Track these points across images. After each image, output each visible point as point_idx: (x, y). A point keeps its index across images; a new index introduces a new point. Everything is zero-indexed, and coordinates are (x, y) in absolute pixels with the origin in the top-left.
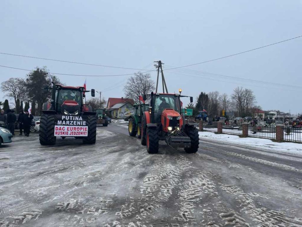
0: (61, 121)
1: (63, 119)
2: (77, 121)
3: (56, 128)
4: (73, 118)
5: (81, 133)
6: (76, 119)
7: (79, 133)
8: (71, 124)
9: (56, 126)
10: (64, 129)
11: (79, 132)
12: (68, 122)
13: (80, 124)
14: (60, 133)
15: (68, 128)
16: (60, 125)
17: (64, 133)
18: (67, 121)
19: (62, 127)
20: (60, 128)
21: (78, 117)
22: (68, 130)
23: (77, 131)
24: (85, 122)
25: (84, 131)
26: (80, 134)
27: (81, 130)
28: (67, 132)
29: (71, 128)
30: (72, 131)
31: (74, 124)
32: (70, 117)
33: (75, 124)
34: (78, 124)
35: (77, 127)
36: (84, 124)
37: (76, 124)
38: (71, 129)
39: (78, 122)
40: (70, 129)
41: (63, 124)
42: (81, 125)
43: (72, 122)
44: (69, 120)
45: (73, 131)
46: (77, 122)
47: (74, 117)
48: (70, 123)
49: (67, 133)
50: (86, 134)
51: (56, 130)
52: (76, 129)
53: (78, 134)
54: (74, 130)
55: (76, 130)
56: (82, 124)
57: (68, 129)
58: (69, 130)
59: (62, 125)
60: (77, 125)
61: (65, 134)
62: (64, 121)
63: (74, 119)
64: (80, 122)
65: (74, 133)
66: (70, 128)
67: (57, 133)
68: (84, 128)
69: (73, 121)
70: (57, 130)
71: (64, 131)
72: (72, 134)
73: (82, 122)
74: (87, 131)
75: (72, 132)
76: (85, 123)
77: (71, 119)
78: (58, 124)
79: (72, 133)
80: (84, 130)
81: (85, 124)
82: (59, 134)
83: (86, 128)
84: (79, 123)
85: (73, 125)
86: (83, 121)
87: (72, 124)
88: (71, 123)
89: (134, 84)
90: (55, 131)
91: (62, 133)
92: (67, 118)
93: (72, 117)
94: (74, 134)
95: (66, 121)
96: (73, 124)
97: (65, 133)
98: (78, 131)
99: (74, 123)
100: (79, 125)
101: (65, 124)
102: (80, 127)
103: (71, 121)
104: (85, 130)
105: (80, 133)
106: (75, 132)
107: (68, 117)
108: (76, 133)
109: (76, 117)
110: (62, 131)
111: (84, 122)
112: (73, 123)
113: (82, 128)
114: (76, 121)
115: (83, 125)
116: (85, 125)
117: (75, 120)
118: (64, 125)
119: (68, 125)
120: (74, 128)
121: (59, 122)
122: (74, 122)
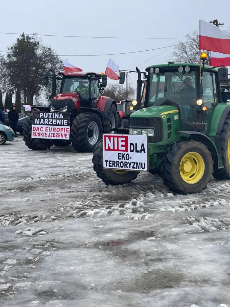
0: (39, 120)
1: (40, 117)
2: (57, 119)
3: (34, 127)
4: (52, 115)
5: (62, 135)
6: (56, 118)
7: (59, 135)
8: (50, 123)
9: (33, 126)
10: (41, 130)
11: (59, 134)
12: (46, 121)
13: (60, 124)
14: (38, 134)
15: (46, 128)
16: (38, 124)
17: (42, 134)
18: (45, 120)
19: (40, 126)
20: (38, 128)
21: (58, 114)
22: (46, 131)
23: (56, 132)
24: (67, 120)
25: (66, 133)
26: (60, 136)
27: (61, 132)
28: (45, 133)
29: (50, 128)
30: (50, 132)
31: (54, 124)
32: (49, 114)
33: (55, 123)
34: (58, 124)
35: (56, 127)
36: (65, 124)
37: (55, 124)
38: (50, 130)
39: (58, 120)
40: (48, 130)
41: (41, 123)
42: (61, 125)
43: (51, 120)
44: (48, 118)
45: (52, 132)
46: (56, 121)
47: (53, 114)
48: (48, 122)
49: (45, 135)
50: (67, 136)
51: (34, 130)
52: (56, 130)
53: (58, 136)
54: (53, 131)
55: (55, 131)
56: (62, 124)
57: (46, 129)
58: (47, 131)
59: (40, 124)
60: (56, 125)
61: (43, 136)
62: (42, 120)
63: (53, 117)
64: (60, 120)
65: (53, 134)
66: (48, 129)
67: (35, 134)
68: (65, 129)
69: (53, 119)
70: (35, 130)
71: (42, 132)
72: (51, 137)
73: (62, 120)
74: (68, 132)
75: (51, 133)
76: (66, 122)
77: (50, 117)
78: (36, 123)
79: (51, 135)
80: (65, 132)
81: (66, 123)
82: (36, 136)
83: (67, 129)
84: (59, 122)
85: (53, 125)
86: (64, 119)
87: (52, 124)
88: (50, 122)
89: (185, 55)
90: (32, 132)
91: (40, 134)
92: (46, 116)
93: (51, 114)
94: (54, 137)
95: (44, 119)
96: (53, 123)
97: (43, 134)
98: (58, 133)
99: (54, 122)
100: (59, 125)
101: (43, 123)
102: (60, 127)
103: (50, 120)
104: (67, 132)
105: (61, 135)
106: (54, 134)
107: (47, 114)
108: (56, 135)
109: (56, 114)
110: (40, 132)
111: (66, 121)
112: (52, 122)
113: (63, 128)
114: (56, 120)
115: (64, 125)
116: (67, 124)
117: (54, 119)
118: (42, 124)
119: (46, 125)
120: (54, 128)
121: (37, 121)
122: (54, 120)
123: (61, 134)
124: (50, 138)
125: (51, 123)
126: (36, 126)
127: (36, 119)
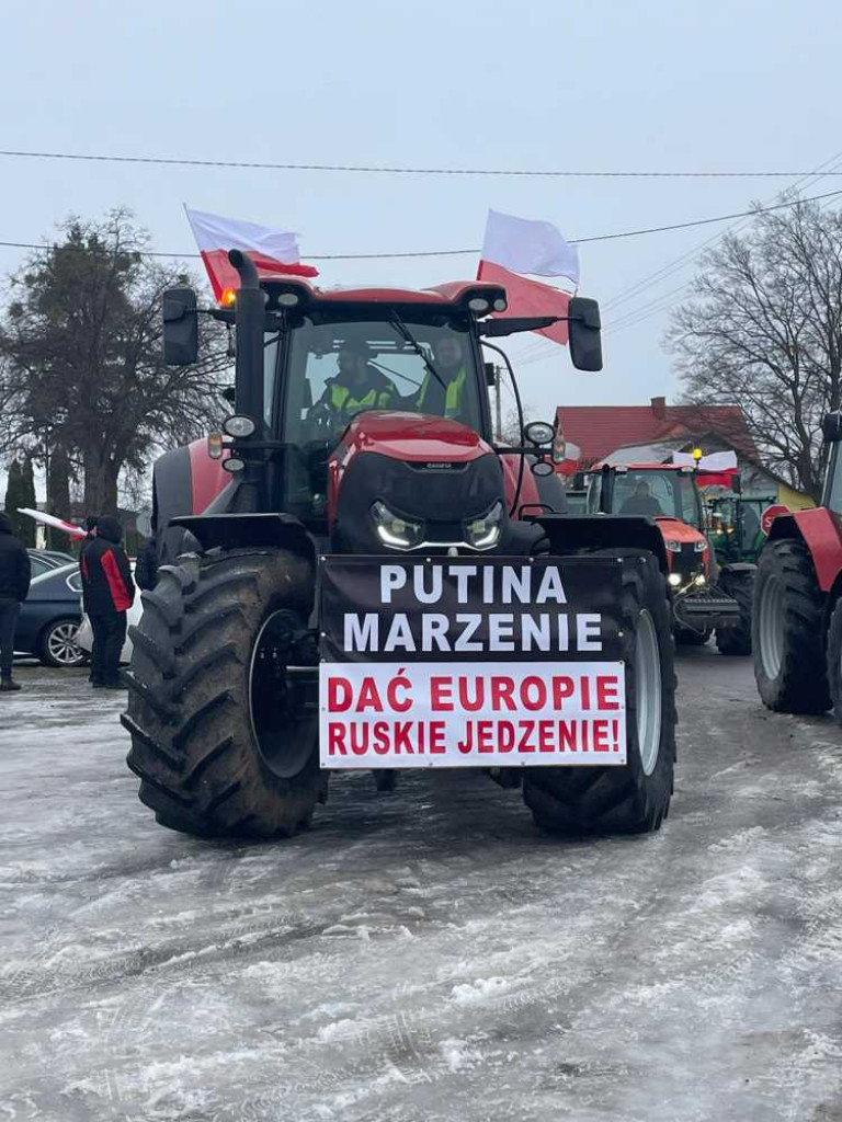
0: (372, 620)
1: (386, 598)
2: (516, 607)
3: (333, 683)
4: (475, 585)
5: (567, 735)
6: (507, 599)
7: (543, 735)
8: (462, 645)
9: (328, 670)
10: (400, 700)
11: (544, 724)
12: (435, 625)
13: (545, 646)
14: (372, 739)
15: (435, 681)
16: (369, 656)
17: (402, 736)
18: (427, 619)
19: (383, 673)
20: (370, 683)
21: (526, 570)
22: (437, 707)
23: (523, 714)
24: (597, 618)
25: (595, 713)
26: (554, 741)
27: (558, 706)
28: (434, 725)
29: (463, 681)
30: (476, 717)
31: (495, 646)
32: (453, 570)
33: (503, 639)
34: (526, 647)
35: (518, 671)
36: (583, 646)
37: (510, 647)
38: (472, 698)
39: (526, 619)
40: (455, 699)
41: (389, 648)
42: (554, 655)
43: (474, 621)
44: (447, 606)
45: (486, 712)
46: (517, 626)
47: (489, 571)
48: (452, 636)
49: (434, 737)
50: (609, 741)
51: (333, 707)
52: (516, 696)
53: (534, 740)
54: (496, 706)
55: (512, 706)
56: (563, 646)
57: (436, 693)
58: (449, 707)
59: (381, 657)
60: (517, 656)
61: (414, 743)
62: (400, 620)
63: (488, 598)
64: (545, 618)
65: (494, 730)
66: (454, 687)
67: (347, 741)
68: (584, 680)
69: (486, 611)
70: (345, 706)
71: (403, 717)
72: (482, 749)
73: (563, 619)
74: (614, 706)
75: (482, 725)
76: (596, 631)
77: (463, 597)
78: (348, 648)
79: (482, 736)
80: (586, 706)
81: (591, 639)
82: (358, 751)
83: (601, 681)
84: (535, 631)
85: (487, 656)
86: (571, 609)
87: (478, 647)
88: (468, 633)
90: (325, 718)
91: (391, 735)
92: (428, 588)
93: (472, 570)
94: (503, 749)
95: (415, 614)
96: (486, 644)
97: (413, 735)
98: (536, 717)
99: (495, 632)
100: (536, 655)
101: (411, 648)
102: (547, 671)
103: (460, 618)
104: (603, 705)
105: (555, 730)
106: (503, 724)
107: (437, 571)
108: (520, 733)
109: (508, 572)
110: (389, 715)
111: (588, 624)
112: (481, 635)
113: (568, 681)
114: (509, 618)
115: (574, 655)
116: (597, 647)
117: (498, 606)
118: (400, 655)
119: (436, 656)
120: (496, 681)
121: (360, 632)
122: (495, 619)
123: (562, 724)
124: (474, 759)
125: (472, 640)
126: (354, 673)
127: (351, 619)
